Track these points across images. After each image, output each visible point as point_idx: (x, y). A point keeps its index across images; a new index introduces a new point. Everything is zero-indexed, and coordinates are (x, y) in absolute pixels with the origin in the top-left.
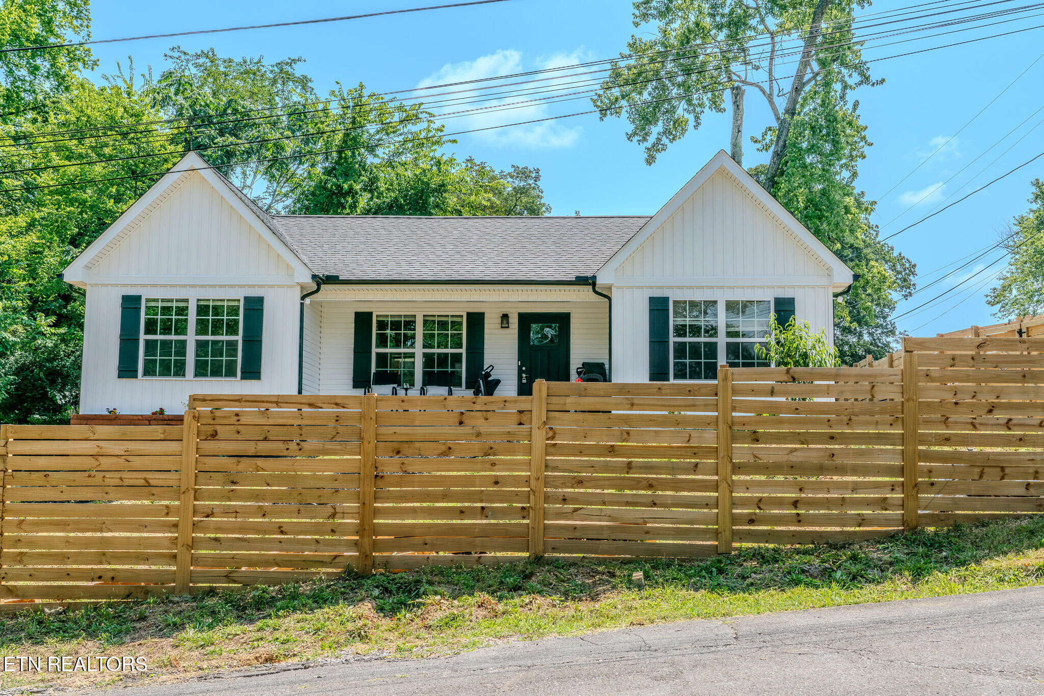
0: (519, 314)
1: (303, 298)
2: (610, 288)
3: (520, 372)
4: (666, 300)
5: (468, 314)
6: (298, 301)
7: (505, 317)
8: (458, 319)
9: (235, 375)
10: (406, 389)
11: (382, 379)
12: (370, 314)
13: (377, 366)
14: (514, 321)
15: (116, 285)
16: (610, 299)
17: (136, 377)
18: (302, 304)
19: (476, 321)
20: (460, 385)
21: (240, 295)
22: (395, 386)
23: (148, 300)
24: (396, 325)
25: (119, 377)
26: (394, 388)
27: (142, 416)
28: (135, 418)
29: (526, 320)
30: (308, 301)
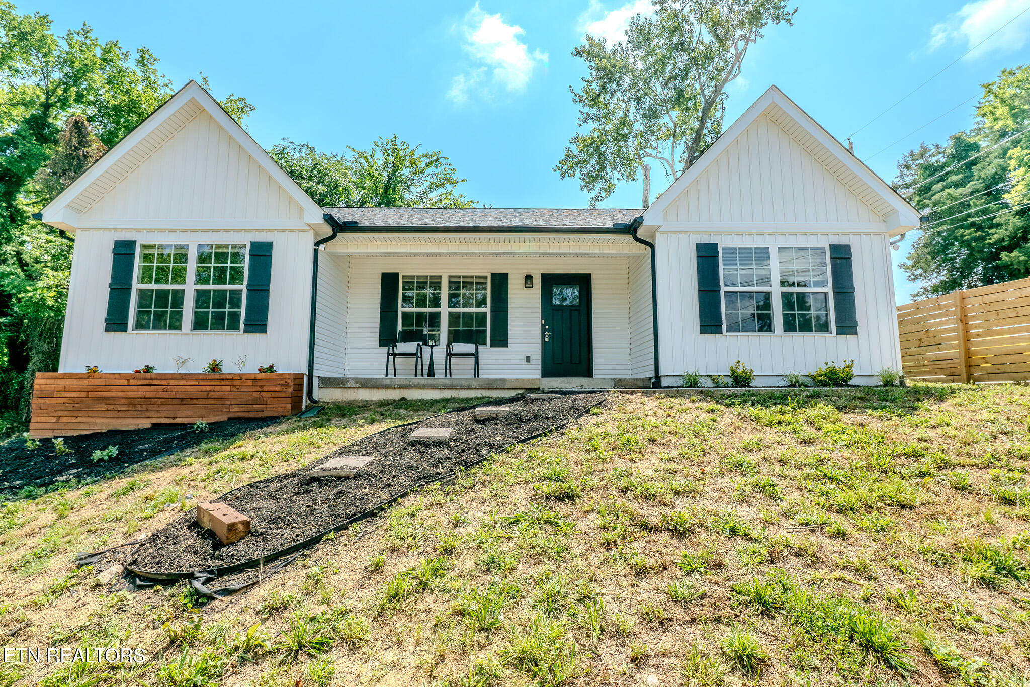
0: (542, 275)
1: (318, 244)
2: (653, 236)
3: (544, 331)
4: (714, 247)
5: (492, 274)
6: (311, 248)
7: (529, 277)
8: (482, 280)
9: (238, 329)
10: (432, 347)
11: (408, 337)
12: (396, 275)
13: (403, 325)
14: (537, 281)
15: (109, 230)
16: (652, 247)
17: (126, 331)
18: (316, 252)
19: (500, 281)
20: (485, 344)
21: (246, 240)
22: (421, 343)
23: (145, 247)
24: (422, 285)
25: (107, 330)
26: (418, 345)
27: (120, 374)
28: (112, 377)
29: (550, 281)
30: (322, 247)
